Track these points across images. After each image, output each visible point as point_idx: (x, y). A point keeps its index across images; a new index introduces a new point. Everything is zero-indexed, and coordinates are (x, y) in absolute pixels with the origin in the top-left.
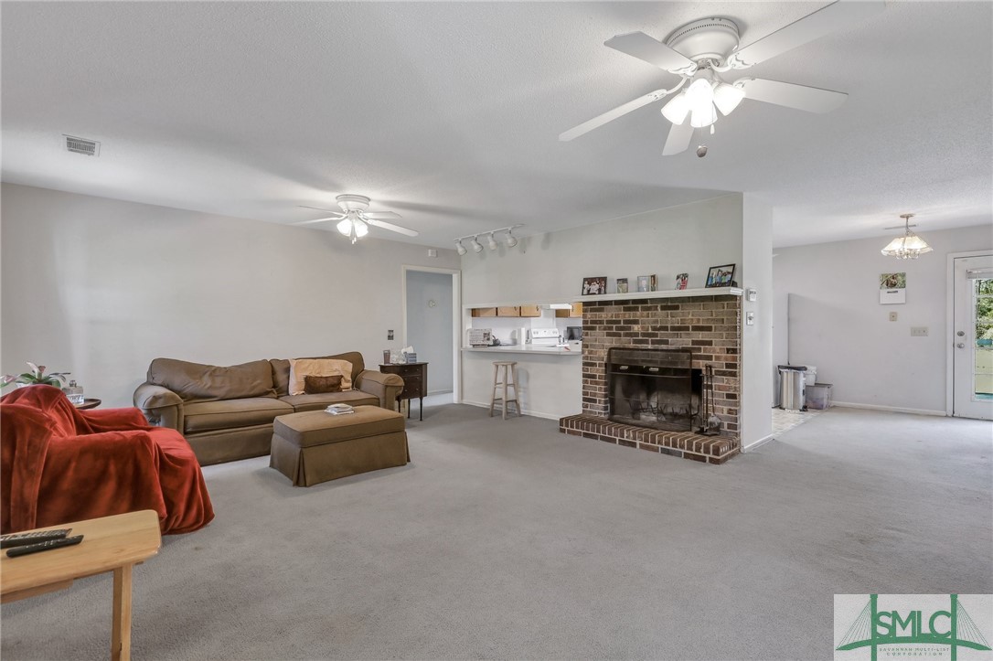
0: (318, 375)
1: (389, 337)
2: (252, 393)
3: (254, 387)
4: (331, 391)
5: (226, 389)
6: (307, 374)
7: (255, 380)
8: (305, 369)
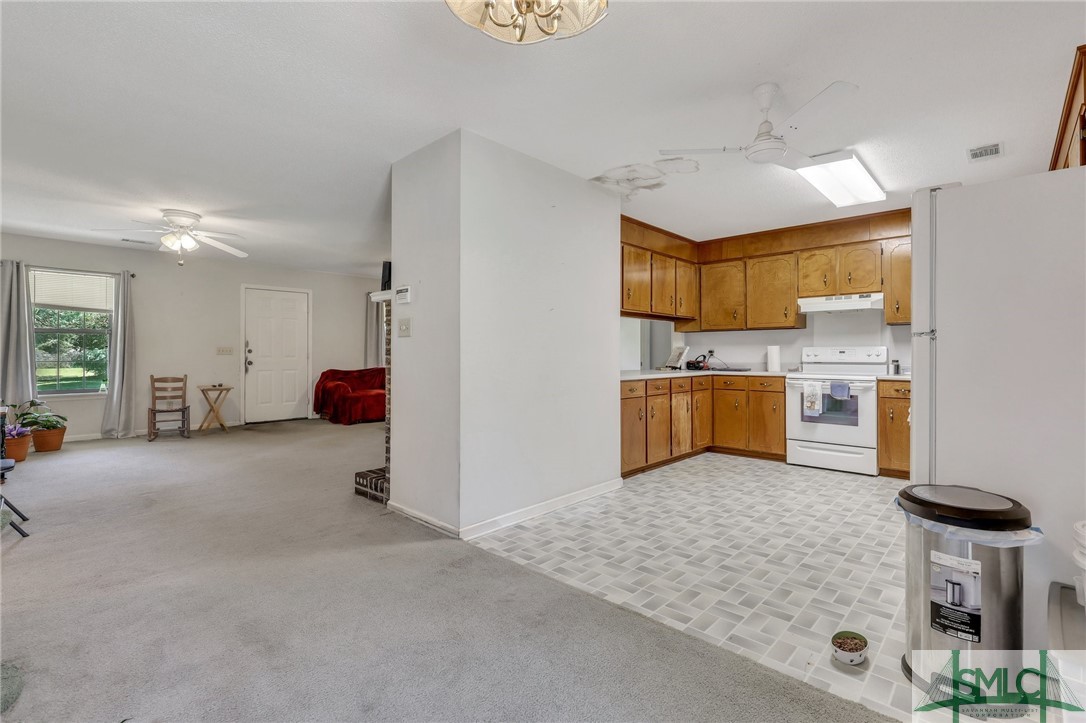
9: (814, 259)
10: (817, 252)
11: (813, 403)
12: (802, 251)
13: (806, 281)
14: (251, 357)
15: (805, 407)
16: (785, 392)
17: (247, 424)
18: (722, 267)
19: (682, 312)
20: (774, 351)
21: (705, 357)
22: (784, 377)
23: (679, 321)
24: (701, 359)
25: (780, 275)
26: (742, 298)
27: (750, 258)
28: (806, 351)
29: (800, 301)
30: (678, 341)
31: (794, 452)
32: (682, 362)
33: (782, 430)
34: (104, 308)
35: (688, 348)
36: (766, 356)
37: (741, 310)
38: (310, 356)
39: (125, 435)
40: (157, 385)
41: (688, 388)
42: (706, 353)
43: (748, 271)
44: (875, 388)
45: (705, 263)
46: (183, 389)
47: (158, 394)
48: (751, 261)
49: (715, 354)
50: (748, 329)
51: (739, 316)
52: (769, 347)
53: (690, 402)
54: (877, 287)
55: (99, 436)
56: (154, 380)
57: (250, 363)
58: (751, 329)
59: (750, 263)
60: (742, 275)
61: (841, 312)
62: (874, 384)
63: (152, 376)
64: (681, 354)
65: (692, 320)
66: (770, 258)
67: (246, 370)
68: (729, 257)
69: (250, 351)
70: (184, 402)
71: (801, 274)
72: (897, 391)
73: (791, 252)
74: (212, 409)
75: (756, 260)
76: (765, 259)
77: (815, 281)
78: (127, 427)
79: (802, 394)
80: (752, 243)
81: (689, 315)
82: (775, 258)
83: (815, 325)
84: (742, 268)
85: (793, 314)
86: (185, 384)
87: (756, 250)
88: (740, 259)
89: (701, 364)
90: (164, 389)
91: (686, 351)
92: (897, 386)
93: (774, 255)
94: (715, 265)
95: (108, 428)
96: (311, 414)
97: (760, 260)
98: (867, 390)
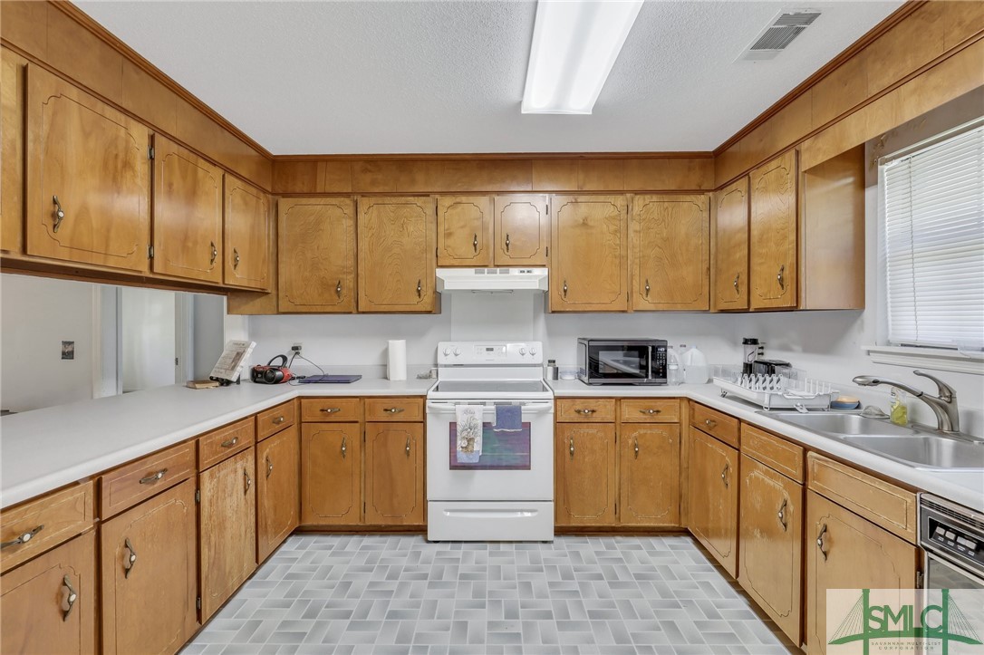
9: (460, 208)
10: (464, 199)
11: (470, 440)
12: (443, 194)
13: (450, 242)
15: (459, 449)
16: (424, 422)
18: (314, 206)
19: (237, 278)
20: (398, 347)
21: (285, 359)
22: (424, 397)
23: (236, 294)
24: (279, 362)
25: (411, 229)
26: (351, 262)
27: (364, 195)
28: (442, 346)
29: (440, 273)
30: (236, 329)
31: (440, 521)
32: (243, 370)
33: (420, 485)
35: (254, 344)
36: (385, 353)
37: (348, 281)
41: (247, 440)
42: (286, 351)
43: (361, 216)
44: (552, 411)
45: (286, 195)
48: (365, 200)
49: (302, 352)
50: (359, 313)
51: (344, 292)
52: (390, 341)
53: (251, 472)
54: (541, 259)
58: (363, 313)
59: (364, 203)
60: (351, 222)
61: (492, 292)
62: (551, 404)
64: (239, 355)
65: (262, 293)
66: (394, 200)
68: (329, 189)
71: (441, 229)
72: (579, 412)
73: (426, 195)
75: (373, 200)
76: (387, 200)
77: (460, 243)
79: (453, 426)
80: (365, 171)
81: (254, 285)
82: (403, 200)
83: (453, 309)
84: (349, 210)
85: (430, 292)
87: (373, 183)
88: (347, 195)
89: (278, 374)
91: (250, 350)
92: (579, 405)
93: (402, 195)
94: (304, 201)
97: (380, 200)
98: (541, 413)
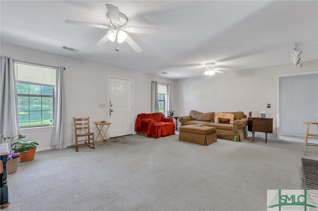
0: (223, 118)
1: (268, 107)
2: (205, 120)
3: (206, 119)
4: (226, 123)
5: (199, 118)
6: (219, 117)
7: (207, 117)
8: (219, 116)
14: (112, 108)
17: (111, 138)
34: (51, 84)
38: (133, 107)
39: (62, 147)
40: (77, 122)
46: (88, 124)
47: (78, 126)
55: (49, 148)
56: (75, 120)
57: (112, 111)
63: (74, 118)
67: (110, 114)
69: (111, 106)
70: (89, 130)
74: (100, 133)
78: (63, 144)
86: (89, 122)
90: (81, 124)
95: (54, 144)
96: (134, 133)
